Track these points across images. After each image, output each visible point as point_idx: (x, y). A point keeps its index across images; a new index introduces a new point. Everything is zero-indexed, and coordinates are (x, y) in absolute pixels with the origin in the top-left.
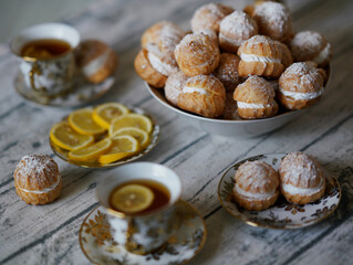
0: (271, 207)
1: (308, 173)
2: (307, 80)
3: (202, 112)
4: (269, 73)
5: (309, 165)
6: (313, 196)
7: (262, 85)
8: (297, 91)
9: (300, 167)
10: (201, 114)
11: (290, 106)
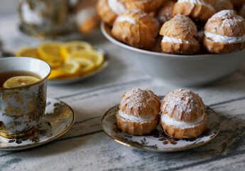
0: (146, 135)
1: (184, 106)
2: (228, 23)
3: (127, 39)
4: (196, 13)
5: (187, 98)
6: (186, 130)
7: (184, 21)
8: (216, 33)
9: (178, 99)
10: (126, 42)
11: (210, 48)
